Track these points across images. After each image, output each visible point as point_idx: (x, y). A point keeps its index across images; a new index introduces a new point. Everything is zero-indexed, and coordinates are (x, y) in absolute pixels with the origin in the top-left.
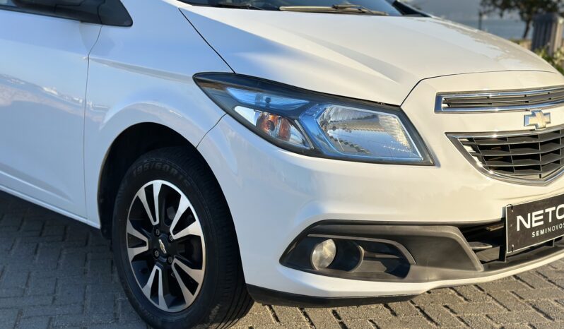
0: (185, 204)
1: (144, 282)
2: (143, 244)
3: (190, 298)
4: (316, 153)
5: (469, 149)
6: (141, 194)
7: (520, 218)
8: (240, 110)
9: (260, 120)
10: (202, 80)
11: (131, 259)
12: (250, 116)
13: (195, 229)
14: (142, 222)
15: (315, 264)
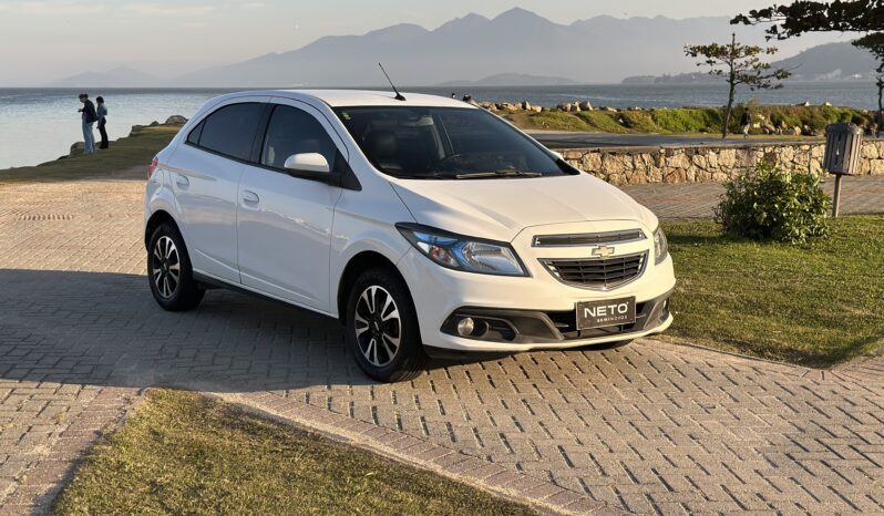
0: (390, 299)
1: (365, 350)
2: (365, 325)
3: (392, 356)
4: (460, 268)
5: (552, 268)
6: (365, 295)
7: (586, 310)
8: (420, 244)
9: (431, 250)
10: (401, 227)
11: (358, 335)
12: (425, 247)
13: (395, 314)
14: (365, 313)
15: (460, 332)
